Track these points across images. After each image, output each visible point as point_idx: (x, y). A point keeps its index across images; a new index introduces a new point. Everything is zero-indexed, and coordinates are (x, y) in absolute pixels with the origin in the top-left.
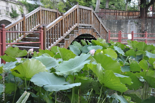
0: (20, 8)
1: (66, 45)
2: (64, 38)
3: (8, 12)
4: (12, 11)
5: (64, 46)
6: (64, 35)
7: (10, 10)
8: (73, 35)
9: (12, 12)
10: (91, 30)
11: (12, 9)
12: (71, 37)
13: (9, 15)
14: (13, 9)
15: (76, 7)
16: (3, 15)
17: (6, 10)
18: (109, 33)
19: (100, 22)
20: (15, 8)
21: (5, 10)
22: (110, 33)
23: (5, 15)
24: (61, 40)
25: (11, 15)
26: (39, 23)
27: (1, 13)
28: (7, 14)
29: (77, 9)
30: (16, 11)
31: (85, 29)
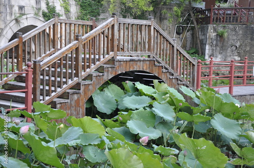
0: (62, 2)
1: (85, 93)
2: (80, 80)
3: (39, 9)
4: (48, 8)
5: (79, 95)
6: (81, 76)
7: (44, 7)
8: (101, 74)
9: (46, 11)
10: (148, 63)
11: (47, 4)
12: (96, 79)
13: (42, 16)
14: (50, 5)
15: (111, 22)
16: (28, 16)
17: (35, 6)
18: (198, 66)
19: (173, 46)
20: (53, 2)
21: (33, 7)
22: (200, 67)
23: (32, 15)
24: (73, 84)
25: (45, 15)
26: (53, 48)
27: (26, 13)
28: (36, 14)
29: (113, 26)
30: (54, 8)
31: (132, 62)
